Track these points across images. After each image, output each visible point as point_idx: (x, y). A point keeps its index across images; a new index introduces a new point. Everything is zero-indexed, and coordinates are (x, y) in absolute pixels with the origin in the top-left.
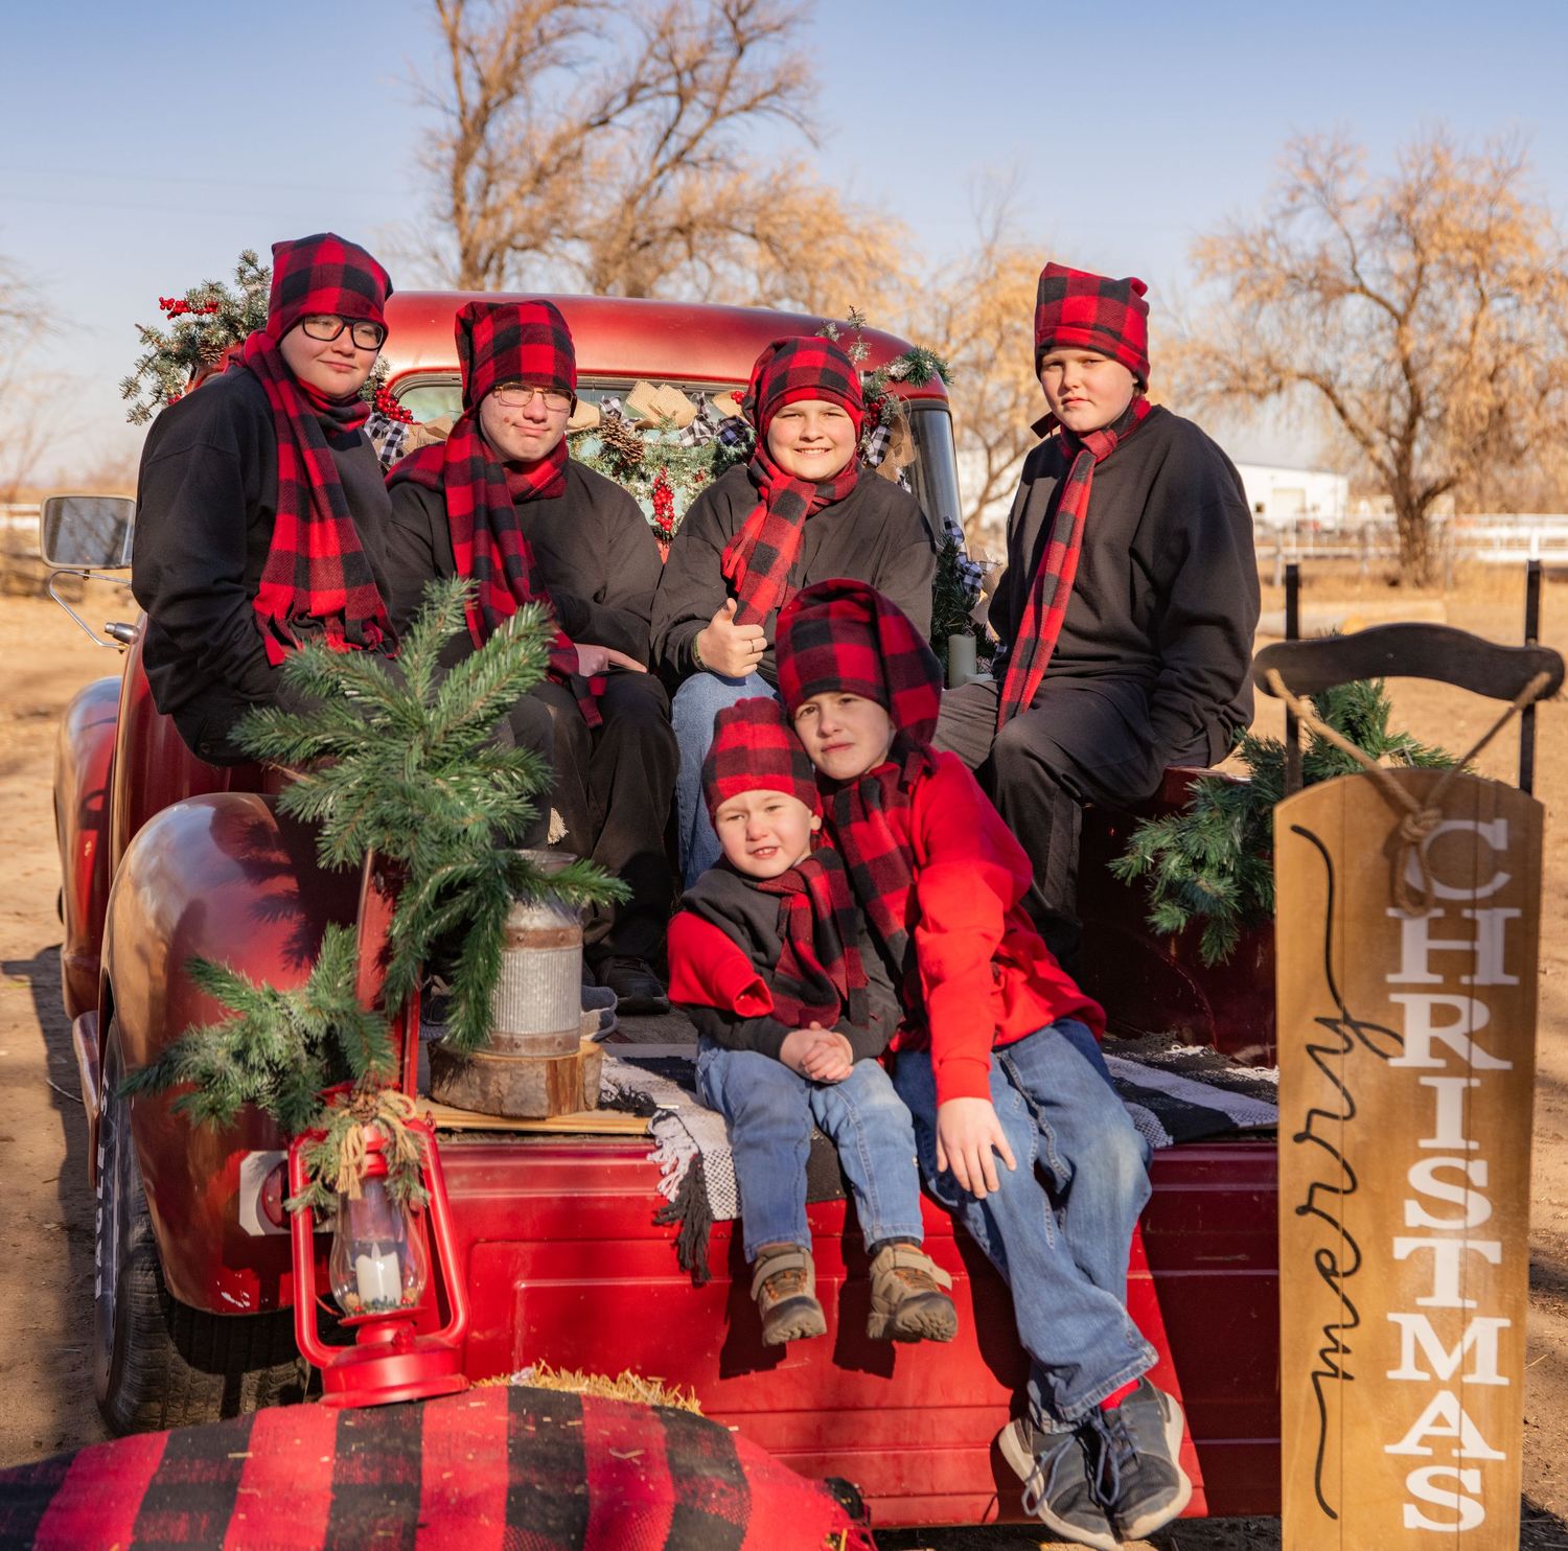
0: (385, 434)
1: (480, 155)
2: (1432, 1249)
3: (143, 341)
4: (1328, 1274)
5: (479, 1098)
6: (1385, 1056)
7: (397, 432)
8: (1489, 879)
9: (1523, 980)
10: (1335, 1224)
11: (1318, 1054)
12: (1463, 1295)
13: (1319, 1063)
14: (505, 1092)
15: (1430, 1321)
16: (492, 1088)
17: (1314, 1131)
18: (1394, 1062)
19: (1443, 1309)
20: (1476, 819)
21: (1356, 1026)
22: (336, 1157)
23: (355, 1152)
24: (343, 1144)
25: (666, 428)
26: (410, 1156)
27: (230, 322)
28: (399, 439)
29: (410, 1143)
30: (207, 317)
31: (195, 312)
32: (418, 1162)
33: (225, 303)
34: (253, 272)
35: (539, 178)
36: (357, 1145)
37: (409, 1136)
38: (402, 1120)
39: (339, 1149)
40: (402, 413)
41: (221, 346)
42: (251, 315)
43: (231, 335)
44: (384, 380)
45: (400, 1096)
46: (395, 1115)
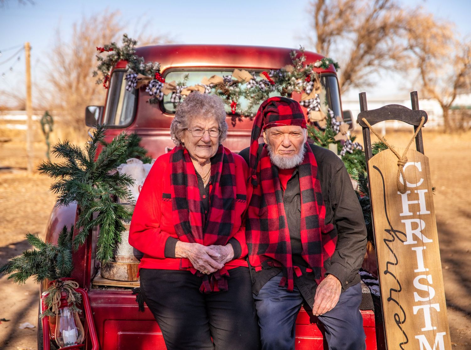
2: (422, 309)
3: (97, 60)
4: (398, 323)
6: (403, 242)
8: (419, 181)
9: (431, 212)
10: (398, 304)
11: (387, 242)
12: (433, 326)
13: (388, 245)
15: (426, 337)
17: (389, 270)
18: (405, 243)
19: (428, 331)
20: (414, 162)
21: (395, 232)
22: (51, 301)
23: (57, 299)
24: (54, 297)
25: (243, 83)
26: (72, 300)
27: (118, 54)
28: (160, 87)
29: (73, 296)
30: (111, 53)
31: (107, 51)
32: (76, 301)
33: (116, 48)
34: (126, 39)
35: (341, 14)
36: (58, 297)
37: (74, 294)
38: (74, 289)
39: (53, 299)
40: (162, 80)
41: (116, 61)
42: (123, 51)
43: (119, 58)
44: (159, 70)
45: (73, 282)
46: (71, 288)
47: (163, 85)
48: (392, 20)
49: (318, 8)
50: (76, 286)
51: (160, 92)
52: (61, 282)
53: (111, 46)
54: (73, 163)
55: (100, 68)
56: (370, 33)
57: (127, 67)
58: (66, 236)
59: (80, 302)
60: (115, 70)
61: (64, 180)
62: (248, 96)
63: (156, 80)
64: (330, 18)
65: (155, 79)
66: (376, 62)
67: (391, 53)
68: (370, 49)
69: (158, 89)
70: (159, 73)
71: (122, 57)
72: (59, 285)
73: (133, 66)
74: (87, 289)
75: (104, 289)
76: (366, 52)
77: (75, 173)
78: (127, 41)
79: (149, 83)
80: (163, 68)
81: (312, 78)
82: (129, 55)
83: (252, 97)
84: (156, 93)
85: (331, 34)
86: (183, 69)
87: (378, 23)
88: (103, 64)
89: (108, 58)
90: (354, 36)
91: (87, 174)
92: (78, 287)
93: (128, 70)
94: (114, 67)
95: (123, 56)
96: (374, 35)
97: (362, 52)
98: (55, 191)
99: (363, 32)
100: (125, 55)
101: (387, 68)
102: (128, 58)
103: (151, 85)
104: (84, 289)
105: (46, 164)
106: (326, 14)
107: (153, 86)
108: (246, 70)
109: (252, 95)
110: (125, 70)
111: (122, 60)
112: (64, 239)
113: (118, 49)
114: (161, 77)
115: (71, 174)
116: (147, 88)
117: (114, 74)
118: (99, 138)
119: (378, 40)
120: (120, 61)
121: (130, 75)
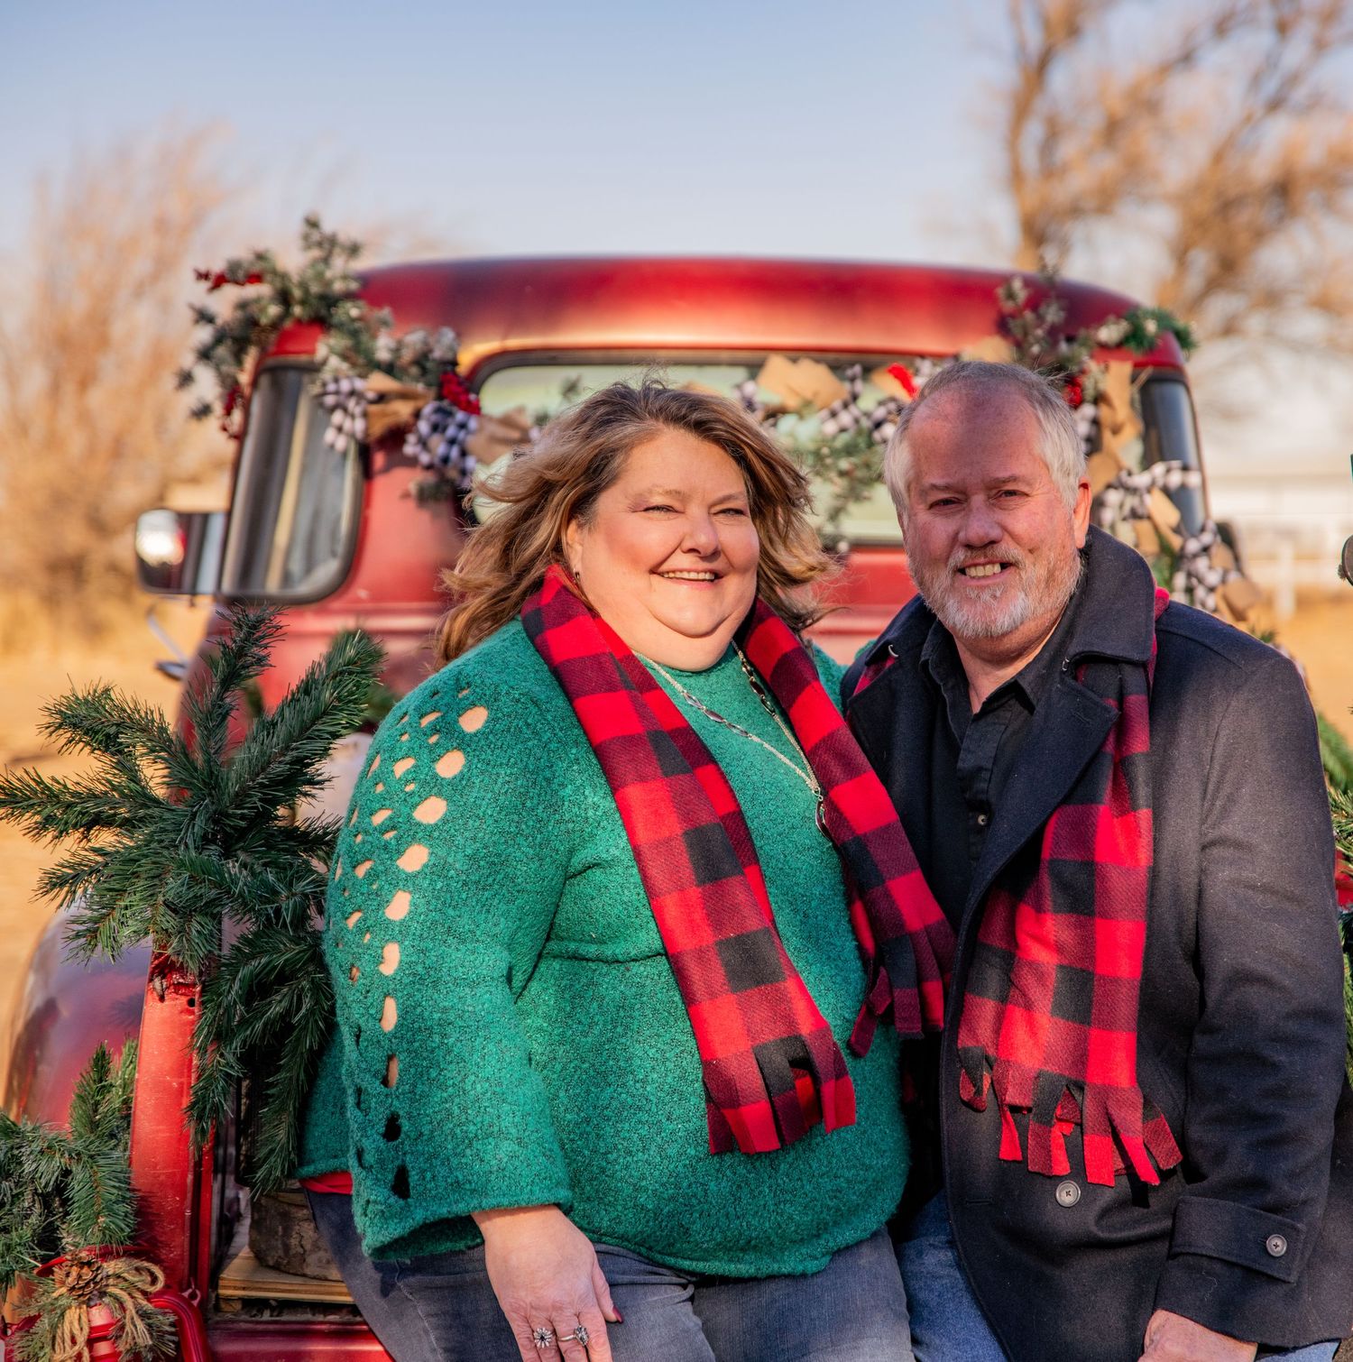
0: (445, 429)
1: (1041, 106)
3: (197, 322)
5: (281, 1253)
7: (462, 426)
14: (308, 1247)
16: (294, 1242)
22: (48, 1349)
23: (74, 1341)
24: (59, 1332)
25: (805, 412)
26: (140, 1341)
27: (284, 297)
28: (462, 435)
29: (141, 1325)
30: (251, 291)
31: (237, 283)
32: (151, 1349)
33: (275, 272)
34: (316, 236)
35: (1112, 130)
36: (77, 1332)
37: (144, 1315)
38: (144, 1293)
39: (54, 1338)
40: (469, 402)
41: (275, 325)
42: (304, 286)
43: (287, 312)
44: (454, 363)
45: (137, 1263)
46: (131, 1288)
47: (473, 423)
48: (1313, 155)
49: (1022, 108)
50: (154, 1280)
51: (464, 454)
52: (89, 1264)
53: (252, 264)
54: (134, 776)
55: (205, 355)
56: (1227, 206)
57: (321, 350)
58: (105, 1090)
59: (172, 1353)
60: (271, 361)
61: (94, 850)
62: (827, 467)
63: (445, 403)
64: (1068, 149)
65: (440, 397)
66: (1255, 323)
67: (1313, 288)
68: (1227, 270)
69: (452, 442)
70: (455, 374)
71: (297, 310)
72: (80, 1277)
73: (348, 349)
74: (198, 1292)
75: (266, 1316)
76: (1214, 285)
77: (141, 820)
78: (320, 244)
79: (417, 415)
80: (470, 354)
81: (1089, 392)
82: (330, 301)
83: (842, 474)
84: (445, 460)
85: (1075, 211)
86: (554, 358)
87: (1262, 168)
88: (219, 339)
89: (239, 314)
90: (1163, 220)
91: (197, 821)
92: (160, 1285)
93: (324, 362)
94: (264, 353)
95: (303, 303)
96: (1243, 217)
97: (1194, 282)
98: (59, 900)
99: (1204, 206)
100: (314, 302)
101: (1299, 348)
102: (323, 312)
103: (423, 427)
104: (186, 1294)
105: (17, 784)
106: (1054, 132)
107: (436, 428)
108: (818, 361)
109: (844, 464)
110: (312, 363)
111: (299, 322)
112: (97, 1104)
113: (284, 276)
114: (468, 391)
115: (128, 825)
116: (411, 438)
117: (265, 381)
118: (244, 667)
119: (1260, 235)
120: (288, 324)
121: (336, 380)
